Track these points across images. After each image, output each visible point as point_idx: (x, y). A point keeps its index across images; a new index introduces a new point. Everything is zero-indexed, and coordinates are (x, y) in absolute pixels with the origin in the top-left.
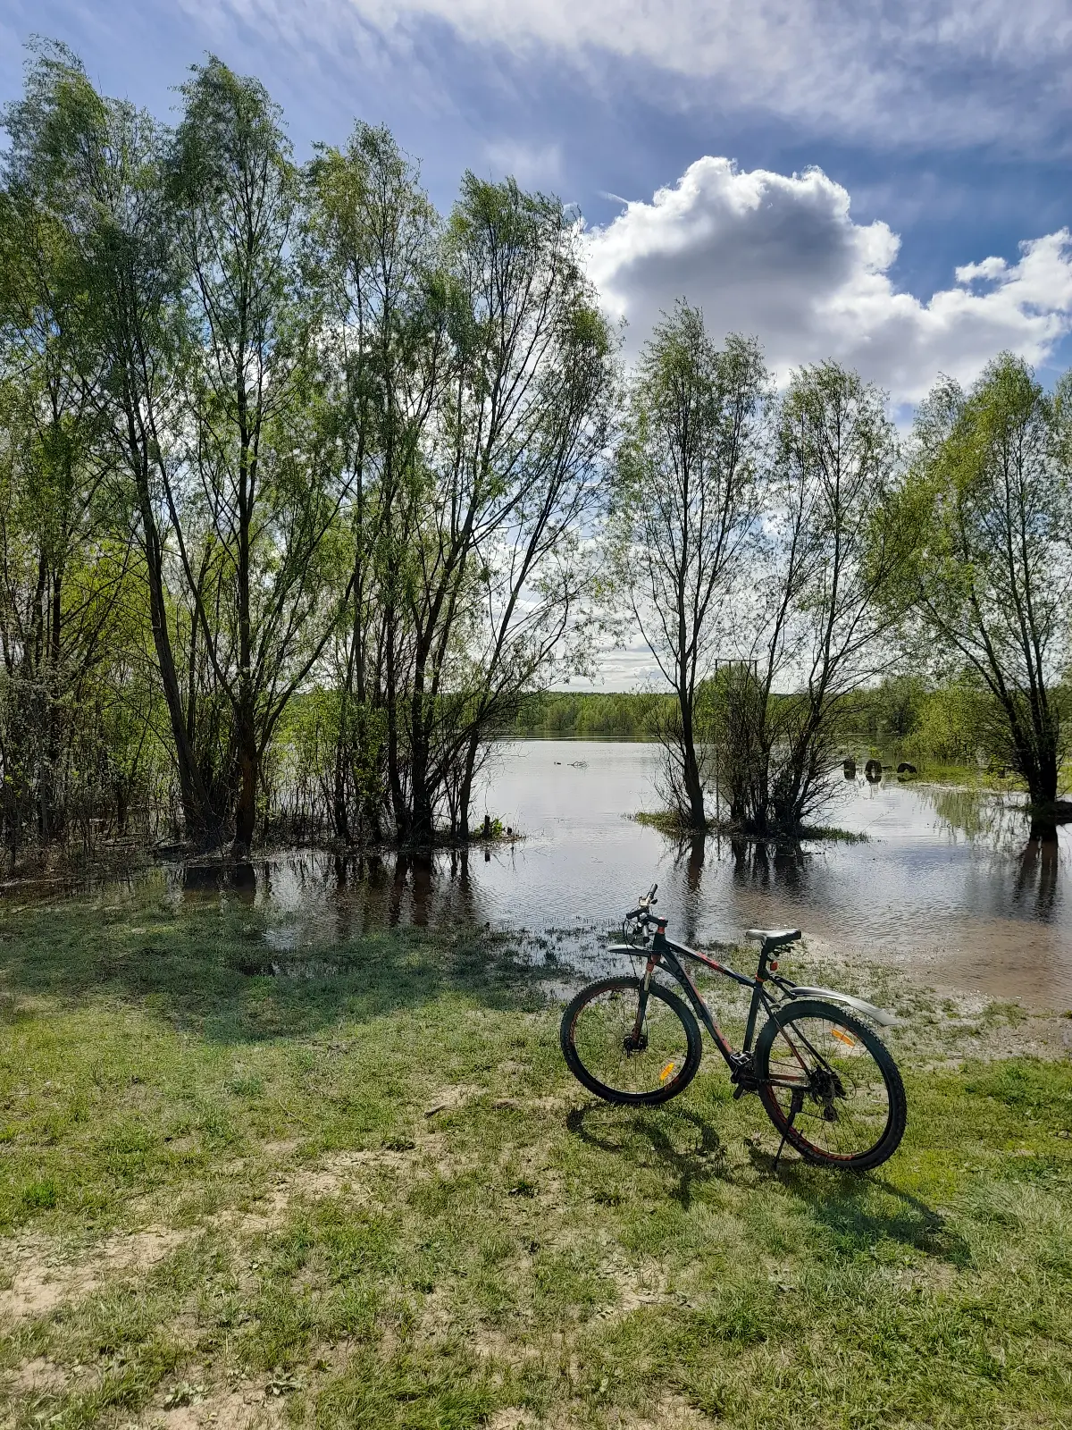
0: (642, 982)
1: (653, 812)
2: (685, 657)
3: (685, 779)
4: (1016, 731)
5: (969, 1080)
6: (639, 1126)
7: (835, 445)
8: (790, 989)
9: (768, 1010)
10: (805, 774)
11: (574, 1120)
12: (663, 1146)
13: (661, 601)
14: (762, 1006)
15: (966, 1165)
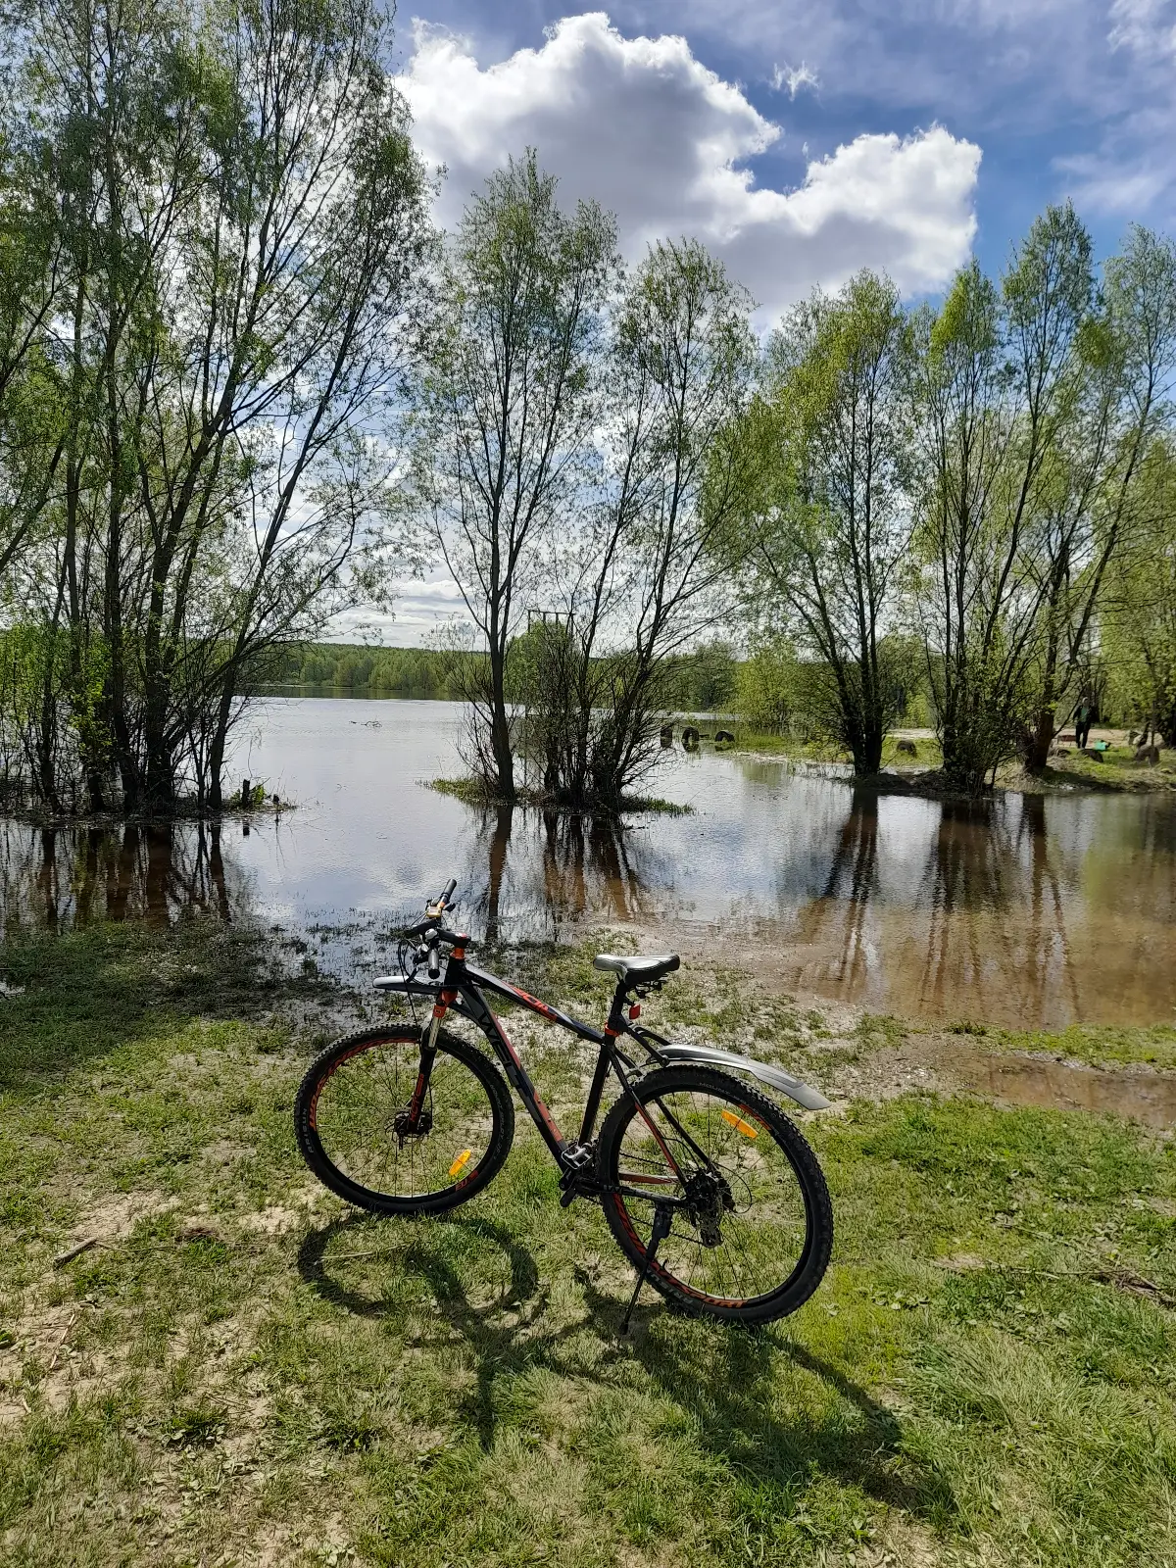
0: (428, 1032)
1: (454, 779)
2: (497, 595)
3: (492, 740)
4: (844, 698)
5: (866, 1134)
6: (414, 1259)
7: (683, 351)
8: (660, 1048)
9: (623, 1078)
10: (629, 736)
11: (311, 1249)
12: (451, 1293)
13: (471, 526)
14: (612, 1071)
15: (899, 1295)
